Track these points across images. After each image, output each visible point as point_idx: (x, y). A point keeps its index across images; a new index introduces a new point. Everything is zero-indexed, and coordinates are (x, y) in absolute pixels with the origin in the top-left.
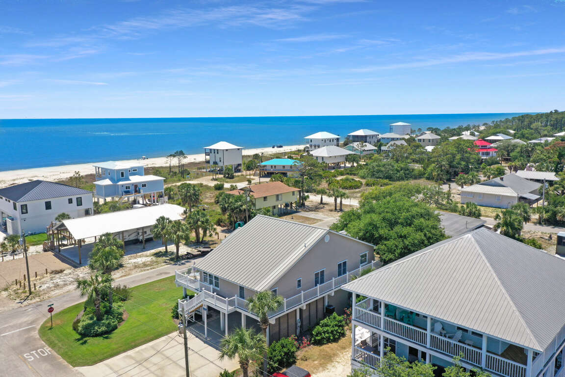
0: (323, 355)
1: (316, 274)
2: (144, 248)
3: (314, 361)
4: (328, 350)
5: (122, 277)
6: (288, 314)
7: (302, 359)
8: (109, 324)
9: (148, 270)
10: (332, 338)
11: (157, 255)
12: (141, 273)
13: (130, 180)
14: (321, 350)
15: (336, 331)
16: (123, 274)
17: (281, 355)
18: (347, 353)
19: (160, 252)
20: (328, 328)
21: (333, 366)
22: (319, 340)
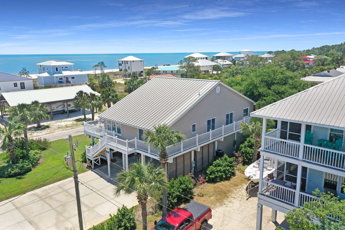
0: (218, 191)
1: (208, 121)
2: (68, 116)
3: (210, 197)
4: (221, 187)
5: (46, 134)
6: (184, 155)
7: (199, 196)
8: (23, 167)
9: (69, 129)
10: (224, 176)
11: (78, 120)
12: (62, 132)
13: (62, 73)
14: (215, 187)
15: (228, 170)
16: (48, 132)
17: (179, 191)
18: (241, 189)
19: (81, 118)
20: (220, 168)
21: (230, 201)
22: (213, 178)
